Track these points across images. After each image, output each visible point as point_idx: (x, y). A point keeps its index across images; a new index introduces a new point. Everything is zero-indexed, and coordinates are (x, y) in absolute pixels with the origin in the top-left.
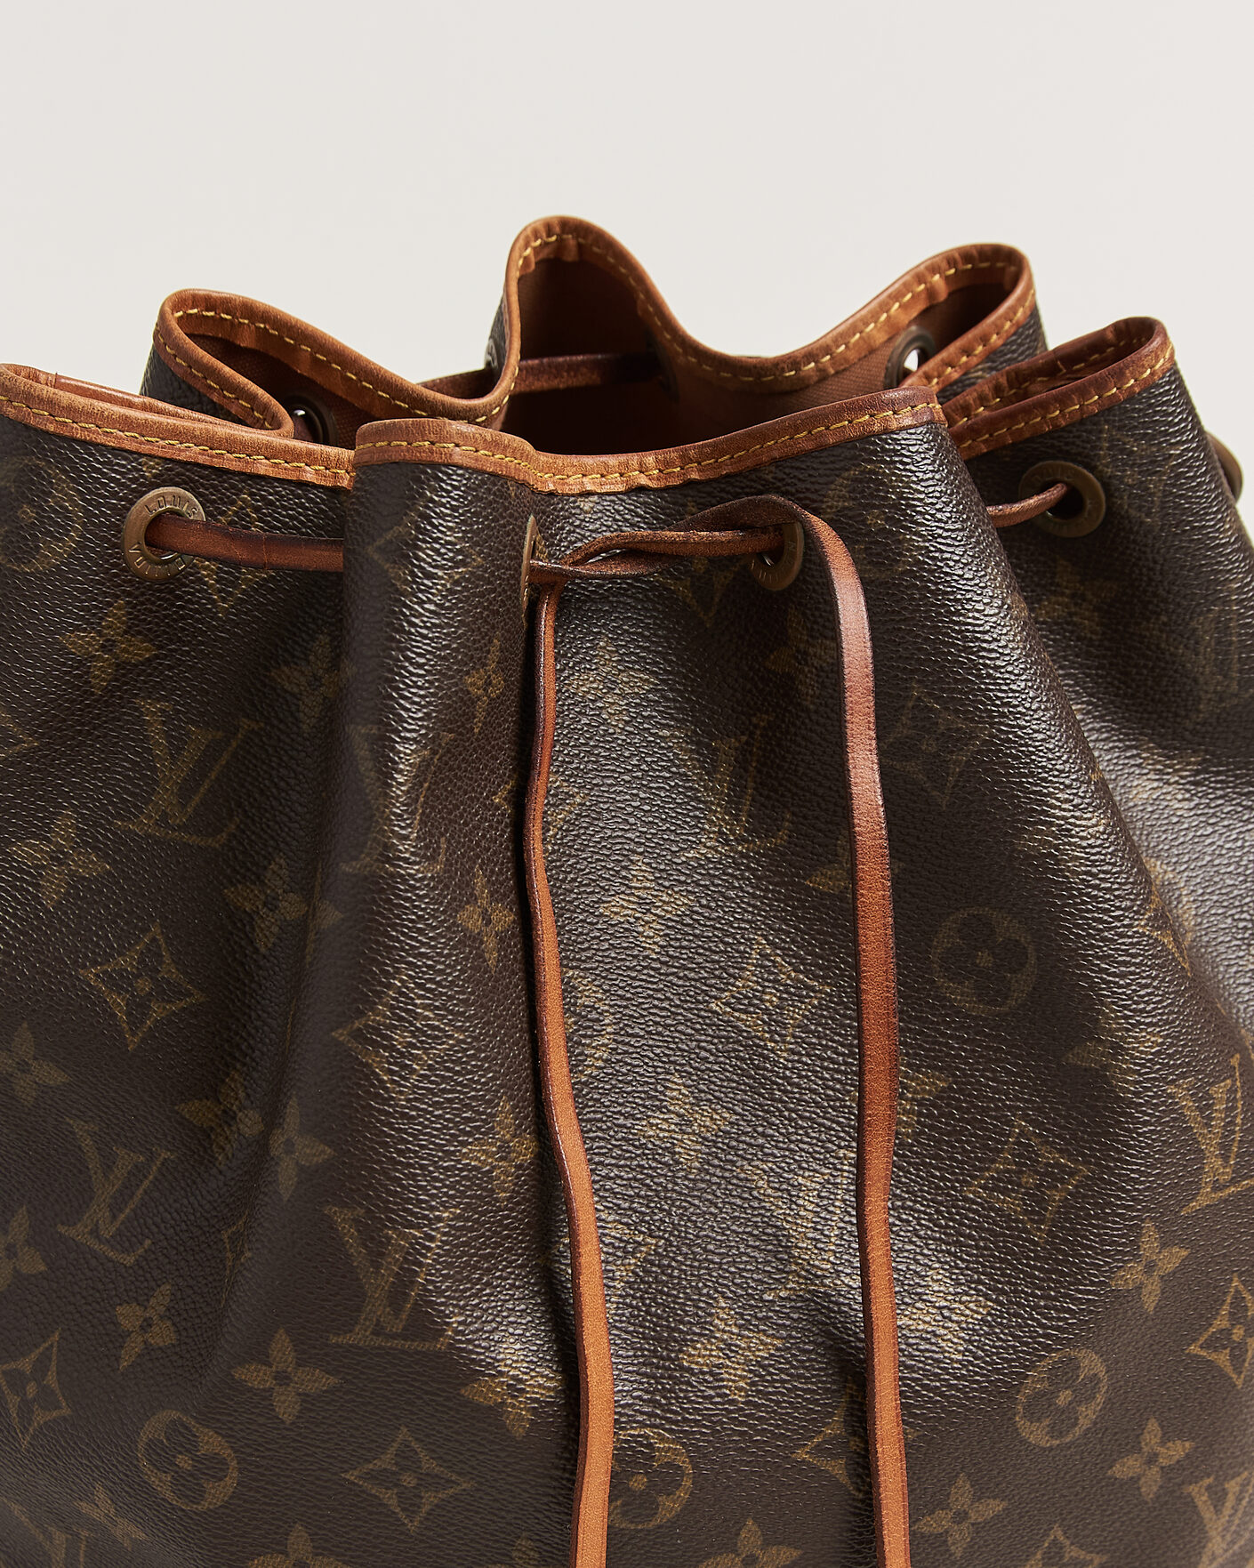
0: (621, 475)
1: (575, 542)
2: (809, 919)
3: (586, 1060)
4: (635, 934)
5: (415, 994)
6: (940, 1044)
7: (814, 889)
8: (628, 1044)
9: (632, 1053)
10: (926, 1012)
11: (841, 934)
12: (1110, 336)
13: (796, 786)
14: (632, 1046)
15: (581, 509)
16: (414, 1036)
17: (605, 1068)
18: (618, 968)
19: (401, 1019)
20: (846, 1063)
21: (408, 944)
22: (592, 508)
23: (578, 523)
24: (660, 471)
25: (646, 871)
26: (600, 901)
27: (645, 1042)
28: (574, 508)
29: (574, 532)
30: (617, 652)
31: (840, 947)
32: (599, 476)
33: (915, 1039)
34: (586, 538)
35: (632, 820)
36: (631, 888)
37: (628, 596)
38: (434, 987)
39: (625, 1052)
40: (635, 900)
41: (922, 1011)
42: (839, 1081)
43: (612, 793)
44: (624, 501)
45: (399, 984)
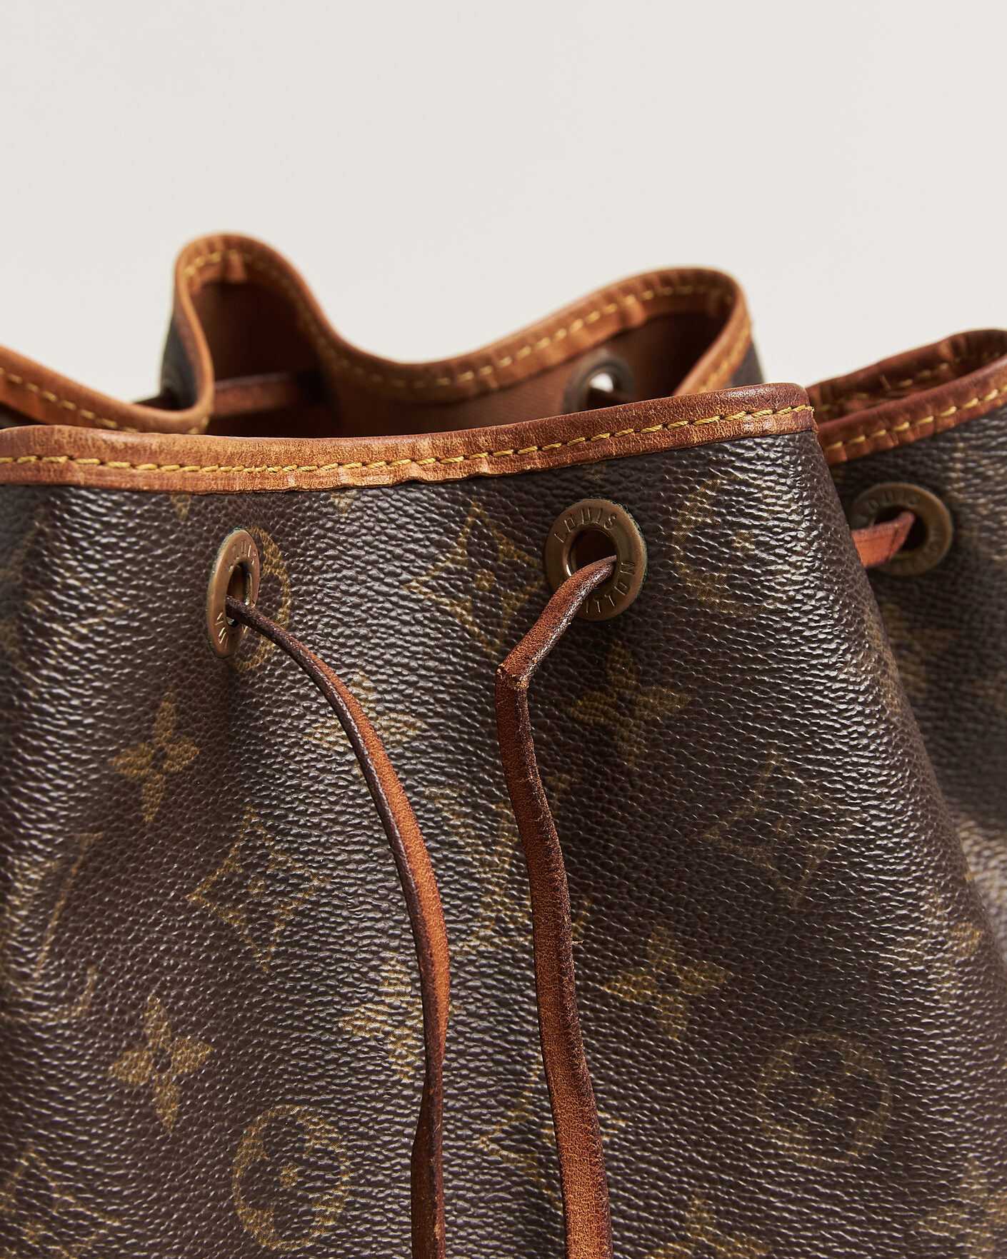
0: (388, 463)
1: (326, 550)
2: (604, 1035)
3: (312, 1221)
4: (383, 1053)
5: (48, 1175)
6: (759, 1201)
7: (613, 997)
8: (369, 1195)
9: (374, 1206)
10: (744, 1160)
11: (644, 1055)
12: (945, 351)
13: (603, 865)
14: (374, 1198)
15: (335, 507)
16: (49, 1228)
17: (338, 1228)
18: (361, 1098)
19: (30, 1207)
20: (640, 1219)
21: (34, 1112)
22: (350, 505)
23: (330, 524)
24: (438, 460)
25: (401, 972)
26: (341, 1013)
27: (388, 1192)
28: (325, 506)
29: (324, 537)
30: (375, 689)
31: (642, 1071)
32: (359, 464)
33: (728, 1193)
34: (341, 544)
35: (385, 905)
36: (379, 994)
37: (392, 618)
38: (74, 1164)
39: (364, 1206)
40: (385, 1009)
41: (739, 1159)
42: (631, 1241)
43: (361, 872)
44: (390, 496)
45: (26, 1164)
